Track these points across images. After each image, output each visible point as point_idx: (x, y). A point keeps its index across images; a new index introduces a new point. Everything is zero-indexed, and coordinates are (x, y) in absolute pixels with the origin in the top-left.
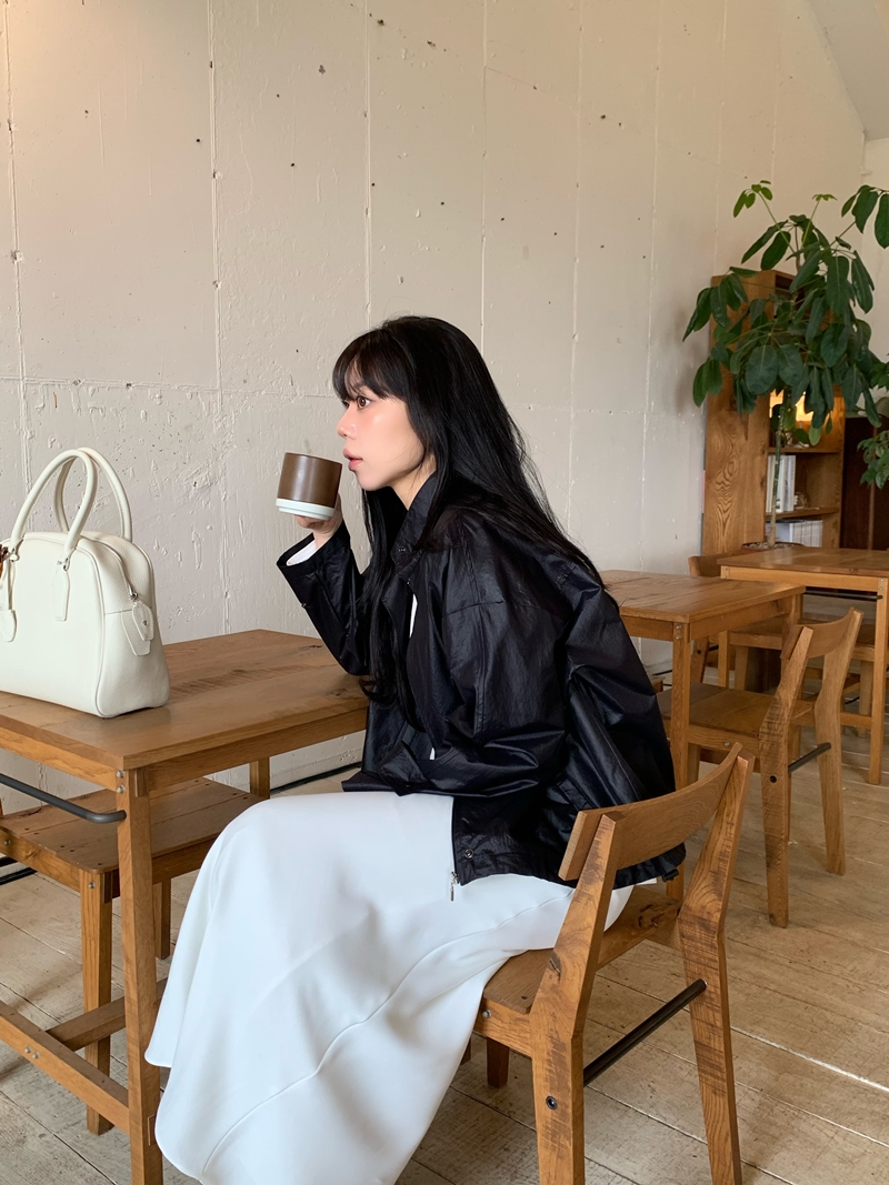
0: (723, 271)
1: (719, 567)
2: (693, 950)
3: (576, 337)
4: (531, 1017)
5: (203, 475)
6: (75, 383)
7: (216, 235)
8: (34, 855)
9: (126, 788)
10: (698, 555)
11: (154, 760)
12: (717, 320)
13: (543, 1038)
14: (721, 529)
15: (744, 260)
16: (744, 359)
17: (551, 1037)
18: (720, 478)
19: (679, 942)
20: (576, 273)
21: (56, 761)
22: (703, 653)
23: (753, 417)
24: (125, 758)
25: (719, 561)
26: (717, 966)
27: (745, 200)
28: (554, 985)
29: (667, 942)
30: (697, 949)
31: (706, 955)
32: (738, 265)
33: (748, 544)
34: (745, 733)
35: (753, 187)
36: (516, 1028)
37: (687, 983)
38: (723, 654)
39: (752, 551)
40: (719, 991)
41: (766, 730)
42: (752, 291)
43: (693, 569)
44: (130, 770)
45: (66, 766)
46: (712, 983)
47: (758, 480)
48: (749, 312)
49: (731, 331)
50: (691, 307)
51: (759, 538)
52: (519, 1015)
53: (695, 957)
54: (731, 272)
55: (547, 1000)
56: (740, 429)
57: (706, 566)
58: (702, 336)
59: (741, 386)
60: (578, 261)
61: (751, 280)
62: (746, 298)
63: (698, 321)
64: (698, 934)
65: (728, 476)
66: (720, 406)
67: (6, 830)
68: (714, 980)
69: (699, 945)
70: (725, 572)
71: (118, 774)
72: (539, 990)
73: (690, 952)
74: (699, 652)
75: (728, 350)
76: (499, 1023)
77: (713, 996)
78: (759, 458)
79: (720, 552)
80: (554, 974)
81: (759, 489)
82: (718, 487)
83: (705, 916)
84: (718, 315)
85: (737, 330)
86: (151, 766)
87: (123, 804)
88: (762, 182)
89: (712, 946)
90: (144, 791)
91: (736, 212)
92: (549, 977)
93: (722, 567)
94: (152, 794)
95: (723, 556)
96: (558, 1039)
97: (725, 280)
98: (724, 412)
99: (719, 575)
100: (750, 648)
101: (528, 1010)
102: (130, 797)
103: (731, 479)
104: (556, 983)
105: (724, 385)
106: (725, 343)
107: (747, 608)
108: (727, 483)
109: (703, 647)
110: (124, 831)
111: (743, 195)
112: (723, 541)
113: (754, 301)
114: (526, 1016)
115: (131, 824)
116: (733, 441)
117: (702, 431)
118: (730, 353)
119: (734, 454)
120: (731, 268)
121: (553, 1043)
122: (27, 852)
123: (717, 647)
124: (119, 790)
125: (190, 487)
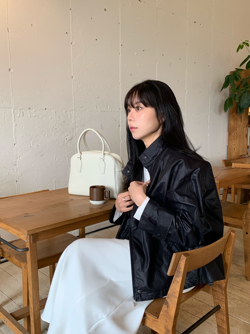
0: (233, 70)
1: (232, 163)
2: (216, 295)
3: (187, 91)
4: (159, 320)
5: (69, 136)
6: (29, 109)
7: (72, 62)
8: (9, 257)
9: (28, 240)
10: (226, 159)
11: (37, 231)
12: (231, 85)
13: (163, 327)
14: (233, 150)
15: (240, 66)
16: (240, 97)
17: (165, 328)
18: (233, 135)
19: (212, 292)
20: (186, 71)
21: (9, 230)
22: (227, 190)
23: (243, 115)
24: (27, 231)
25: (231, 161)
26: (224, 301)
27: (240, 47)
28: (166, 310)
29: (207, 291)
30: (217, 295)
31: (221, 297)
32: (238, 68)
33: (242, 156)
34: (238, 218)
35: (243, 42)
36: (154, 323)
37: (215, 306)
38: (233, 190)
39: (243, 158)
40: (225, 309)
41: (245, 218)
42: (243, 76)
43: (224, 164)
44: (29, 235)
45: (12, 232)
46: (223, 306)
47: (245, 135)
48: (242, 82)
49: (236, 88)
50: (223, 81)
51: (245, 153)
52: (155, 319)
53: (217, 297)
54: (236, 70)
55: (164, 315)
56: (239, 119)
57: (228, 163)
58: (227, 90)
59: (239, 106)
60: (187, 67)
61: (243, 72)
62: (240, 78)
63: (225, 86)
64: (218, 290)
65: (235, 134)
66: (233, 112)
67: (1, 248)
68: (223, 305)
69: (218, 293)
70: (234, 165)
71: (26, 236)
72: (161, 311)
73: (215, 296)
74: (225, 190)
75: (235, 94)
76: (149, 321)
77: (223, 310)
78: (245, 128)
79: (233, 158)
80: (166, 306)
81: (245, 138)
82: (232, 137)
83: (220, 284)
84: (232, 84)
85: (238, 88)
86: (37, 233)
87: (28, 246)
88: (246, 41)
89: (223, 294)
90: (35, 241)
91: (237, 51)
92: (164, 308)
93: (233, 163)
94: (37, 242)
95: (234, 159)
96: (168, 328)
97: (234, 73)
98: (234, 114)
99: (232, 165)
100: (242, 189)
101: (158, 318)
102: (30, 243)
103: (236, 135)
104: (167, 309)
105: (234, 105)
106: (234, 92)
107: (239, 178)
108: (235, 136)
109: (227, 189)
110: (28, 254)
111: (240, 45)
112: (234, 154)
113: (244, 79)
114: (157, 320)
115: (30, 252)
116: (237, 123)
117: (227, 120)
118: (236, 95)
119: (237, 127)
120: (236, 69)
121: (166, 329)
122: (7, 256)
123: (231, 188)
124: (26, 241)
125: (65, 140)
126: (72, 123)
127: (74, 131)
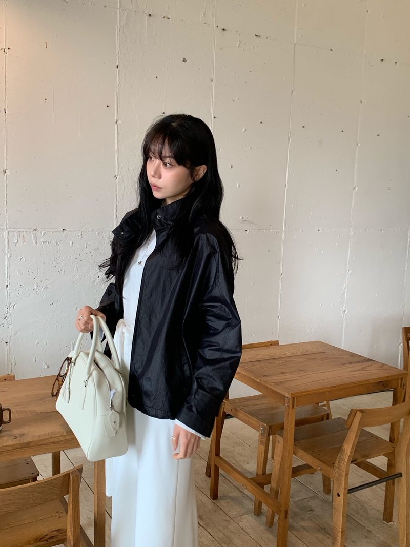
3: (356, 189)
6: (35, 230)
7: (116, 153)
41: (337, 465)
60: (359, 145)
125: (96, 279)
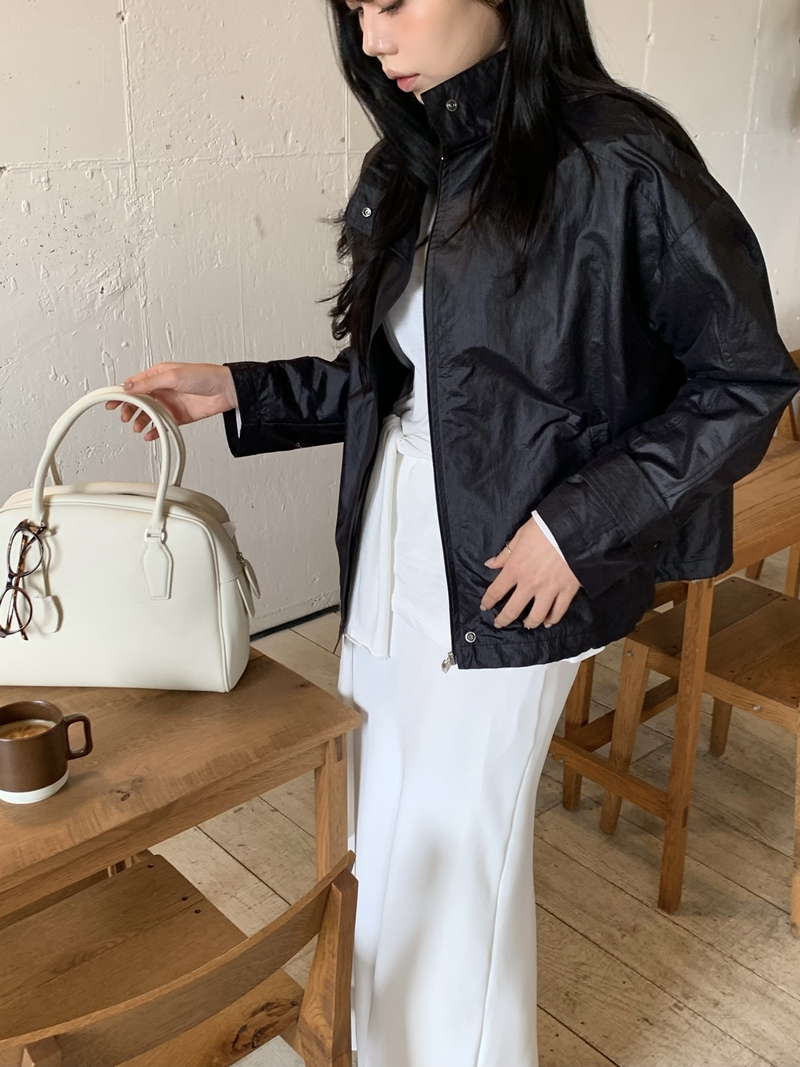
3: (651, 39)
5: (113, 278)
34: (781, 700)
125: (96, 295)
126: (127, 218)
127: (136, 253)
